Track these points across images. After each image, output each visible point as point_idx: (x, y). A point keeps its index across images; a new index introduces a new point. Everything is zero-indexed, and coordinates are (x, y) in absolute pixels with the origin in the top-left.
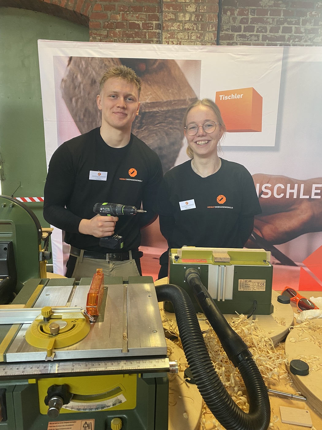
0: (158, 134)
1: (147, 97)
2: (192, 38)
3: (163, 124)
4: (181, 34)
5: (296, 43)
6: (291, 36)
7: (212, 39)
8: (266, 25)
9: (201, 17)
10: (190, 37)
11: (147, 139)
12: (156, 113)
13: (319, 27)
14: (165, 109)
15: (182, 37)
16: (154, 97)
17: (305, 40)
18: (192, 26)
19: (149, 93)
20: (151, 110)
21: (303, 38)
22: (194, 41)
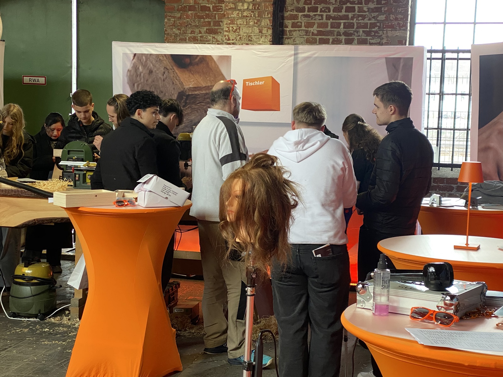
0: (199, 111)
1: (190, 83)
2: (250, 24)
3: (203, 104)
4: (241, 20)
5: (360, 21)
6: (354, 15)
7: (268, 24)
8: (329, 6)
9: (257, 6)
10: (248, 23)
11: (190, 115)
12: (197, 96)
13: (382, 6)
14: (204, 92)
15: (241, 23)
16: (196, 83)
17: (368, 18)
18: (250, 14)
19: (192, 80)
20: (193, 93)
21: (366, 16)
22: (252, 26)
